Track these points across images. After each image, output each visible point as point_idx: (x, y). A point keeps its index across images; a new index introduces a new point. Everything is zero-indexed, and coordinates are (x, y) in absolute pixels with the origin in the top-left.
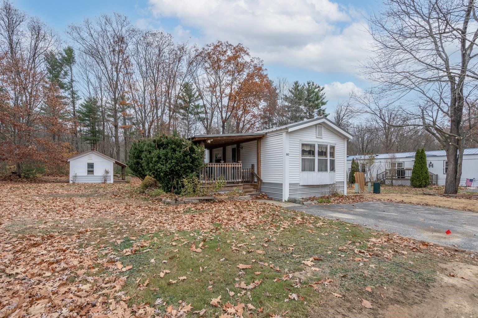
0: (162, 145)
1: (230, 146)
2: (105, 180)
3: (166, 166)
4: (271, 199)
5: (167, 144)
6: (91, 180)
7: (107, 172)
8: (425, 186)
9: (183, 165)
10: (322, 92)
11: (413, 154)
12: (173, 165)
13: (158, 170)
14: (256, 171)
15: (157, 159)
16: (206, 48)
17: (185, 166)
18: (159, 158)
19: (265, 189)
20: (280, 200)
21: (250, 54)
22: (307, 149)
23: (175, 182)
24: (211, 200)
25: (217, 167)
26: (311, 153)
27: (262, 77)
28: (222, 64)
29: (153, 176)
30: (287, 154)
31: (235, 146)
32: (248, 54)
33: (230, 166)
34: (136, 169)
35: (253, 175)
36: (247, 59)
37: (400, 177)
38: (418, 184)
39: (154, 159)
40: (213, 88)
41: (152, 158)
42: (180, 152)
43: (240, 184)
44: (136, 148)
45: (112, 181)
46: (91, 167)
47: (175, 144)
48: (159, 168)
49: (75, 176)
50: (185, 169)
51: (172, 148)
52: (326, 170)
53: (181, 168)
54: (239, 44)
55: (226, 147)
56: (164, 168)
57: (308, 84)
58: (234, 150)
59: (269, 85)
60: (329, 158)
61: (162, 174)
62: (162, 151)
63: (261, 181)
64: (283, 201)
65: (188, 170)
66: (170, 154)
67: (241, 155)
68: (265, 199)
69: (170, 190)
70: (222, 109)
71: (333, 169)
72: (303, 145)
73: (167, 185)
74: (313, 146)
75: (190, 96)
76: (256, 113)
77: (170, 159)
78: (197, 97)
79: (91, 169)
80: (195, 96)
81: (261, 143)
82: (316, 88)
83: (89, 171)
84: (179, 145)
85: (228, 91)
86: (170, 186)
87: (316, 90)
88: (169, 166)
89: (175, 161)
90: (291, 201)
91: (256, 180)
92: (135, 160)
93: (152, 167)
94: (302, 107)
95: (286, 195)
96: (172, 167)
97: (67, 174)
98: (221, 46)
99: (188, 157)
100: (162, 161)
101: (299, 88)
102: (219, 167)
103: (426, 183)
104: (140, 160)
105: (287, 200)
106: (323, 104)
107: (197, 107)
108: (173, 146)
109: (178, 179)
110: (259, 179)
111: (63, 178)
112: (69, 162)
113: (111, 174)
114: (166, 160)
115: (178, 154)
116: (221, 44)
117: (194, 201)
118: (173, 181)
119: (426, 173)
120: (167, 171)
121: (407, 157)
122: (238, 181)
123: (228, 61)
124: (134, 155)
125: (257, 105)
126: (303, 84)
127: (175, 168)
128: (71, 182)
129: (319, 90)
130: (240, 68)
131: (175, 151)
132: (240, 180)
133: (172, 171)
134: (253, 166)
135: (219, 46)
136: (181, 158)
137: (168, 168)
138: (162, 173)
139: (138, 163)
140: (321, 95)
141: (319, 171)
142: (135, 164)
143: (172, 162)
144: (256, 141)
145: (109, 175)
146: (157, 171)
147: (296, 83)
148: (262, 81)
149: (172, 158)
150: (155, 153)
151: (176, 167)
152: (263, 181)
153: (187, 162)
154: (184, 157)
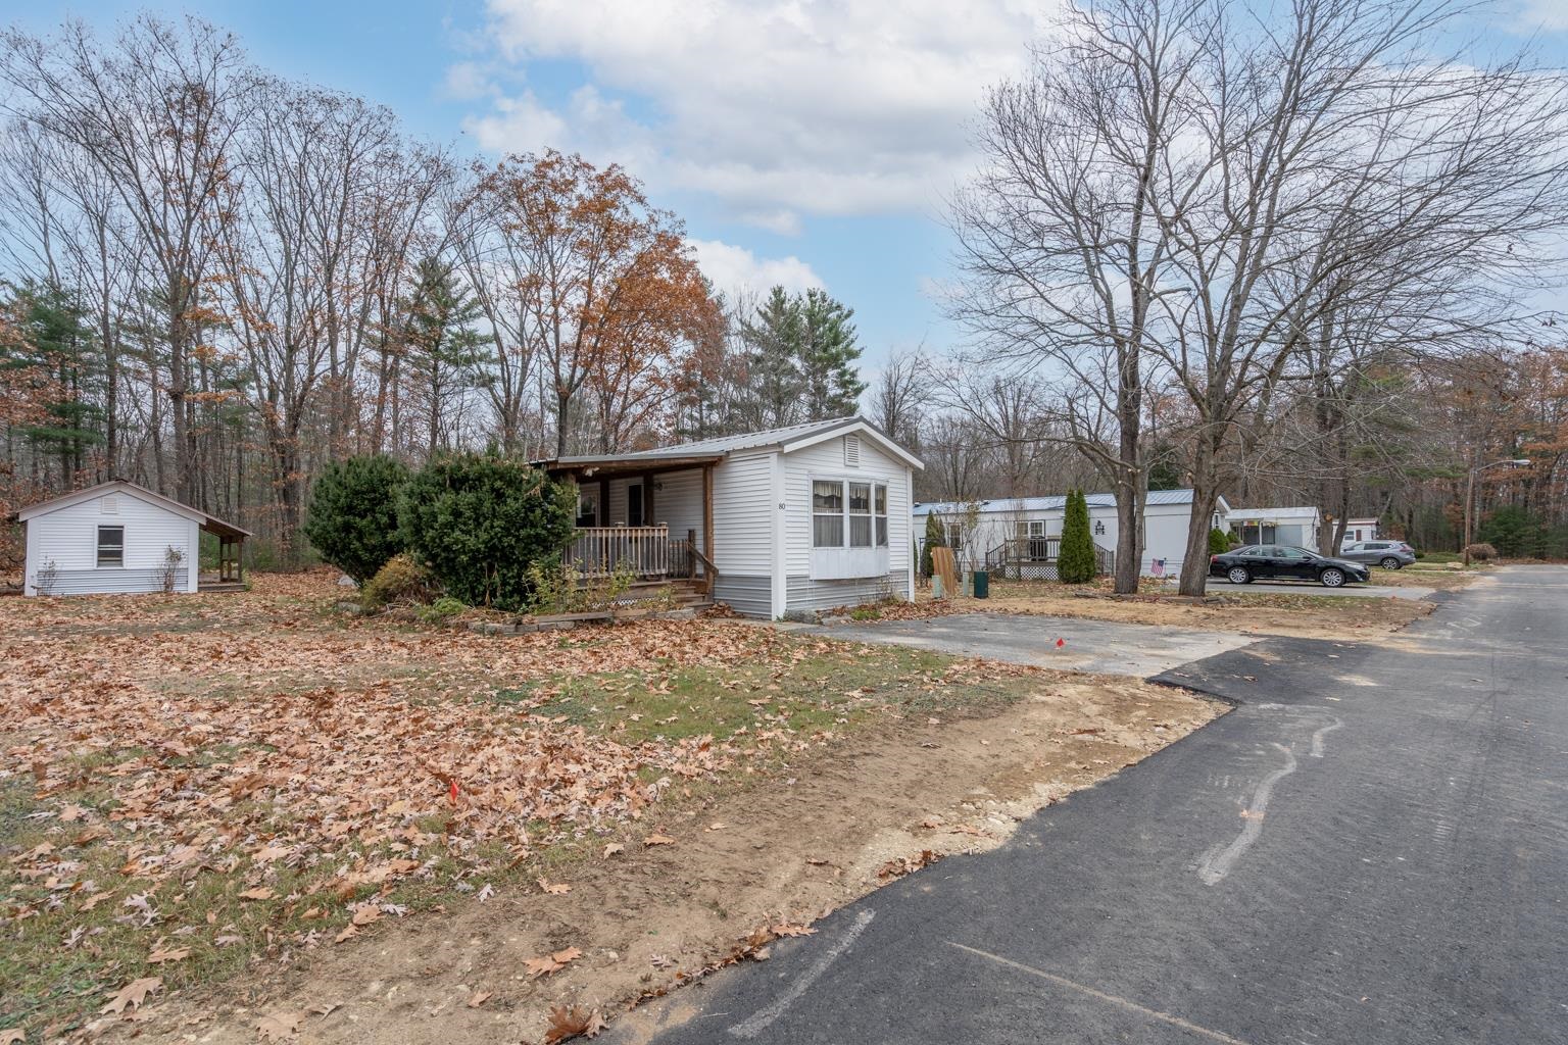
0: (465, 479)
1: (623, 480)
2: (168, 585)
3: (476, 536)
4: (742, 616)
5: (479, 479)
6: (109, 583)
7: (174, 557)
8: (1087, 580)
9: (523, 533)
10: (847, 322)
11: (1062, 501)
12: (496, 534)
13: (455, 547)
14: (700, 547)
15: (451, 518)
16: (509, 165)
17: (529, 536)
18: (457, 514)
19: (723, 594)
20: (766, 618)
21: (647, 200)
22: (826, 492)
23: (496, 578)
24: (603, 620)
25: (607, 539)
26: (834, 501)
27: (681, 268)
28: (562, 221)
29: (429, 564)
30: (781, 506)
31: (639, 481)
32: (640, 200)
33: (645, 534)
34: (339, 546)
35: (691, 556)
36: (638, 213)
37: (1037, 557)
38: (1073, 574)
39: (441, 518)
40: (529, 286)
41: (434, 516)
42: (516, 499)
43: (663, 582)
44: (340, 484)
45: (193, 587)
46: (111, 540)
47: (501, 479)
48: (456, 543)
49: (50, 574)
50: (527, 544)
51: (493, 490)
52: (868, 544)
53: (518, 540)
54: (614, 165)
55: (611, 482)
56: (471, 542)
57: (811, 295)
58: (634, 492)
59: (699, 290)
60: (873, 514)
61: (464, 558)
62: (467, 497)
63: (715, 571)
64: (774, 618)
65: (534, 546)
66: (487, 504)
67: (656, 505)
68: (727, 616)
69: (480, 599)
70: (558, 355)
71: (882, 541)
72: (816, 483)
73: (473, 589)
74: (838, 486)
75: (447, 304)
76: (663, 373)
77: (486, 519)
78: (469, 307)
79: (110, 547)
80: (461, 305)
81: (715, 476)
82: (830, 310)
83: (101, 554)
84: (512, 480)
85: (576, 298)
86: (482, 589)
87: (833, 316)
88: (484, 536)
89: (502, 523)
90: (790, 617)
91: (700, 570)
92: (339, 519)
93: (433, 539)
94: (795, 361)
95: (779, 606)
96: (492, 538)
97: (17, 563)
98: (557, 166)
99: (538, 511)
100: (465, 524)
101: (787, 306)
102: (613, 539)
103: (1089, 571)
104: (358, 519)
105: (781, 617)
106: (852, 355)
108: (498, 484)
109: (505, 571)
110: (709, 567)
112: (25, 522)
113: (191, 563)
114: (476, 520)
115: (512, 506)
116: (559, 161)
117: (561, 625)
118: (490, 577)
119: (1088, 547)
120: (478, 550)
121: (1050, 509)
122: (658, 572)
123: (580, 215)
124: (335, 502)
125: (664, 349)
126: (796, 297)
127: (500, 541)
128: (29, 592)
129: (839, 317)
130: (614, 236)
131: (499, 496)
132: (664, 571)
133: (493, 548)
134: (691, 533)
135: (550, 165)
136: (518, 514)
137: (484, 542)
138: (465, 553)
139: (347, 528)
140: (845, 330)
141: (852, 545)
142: (336, 530)
143: (492, 527)
144: (701, 471)
145: (181, 565)
146: (447, 549)
147: (778, 292)
148: (680, 278)
149: (494, 516)
150: (444, 503)
151: (505, 540)
152: (721, 572)
153: (533, 525)
154: (526, 513)
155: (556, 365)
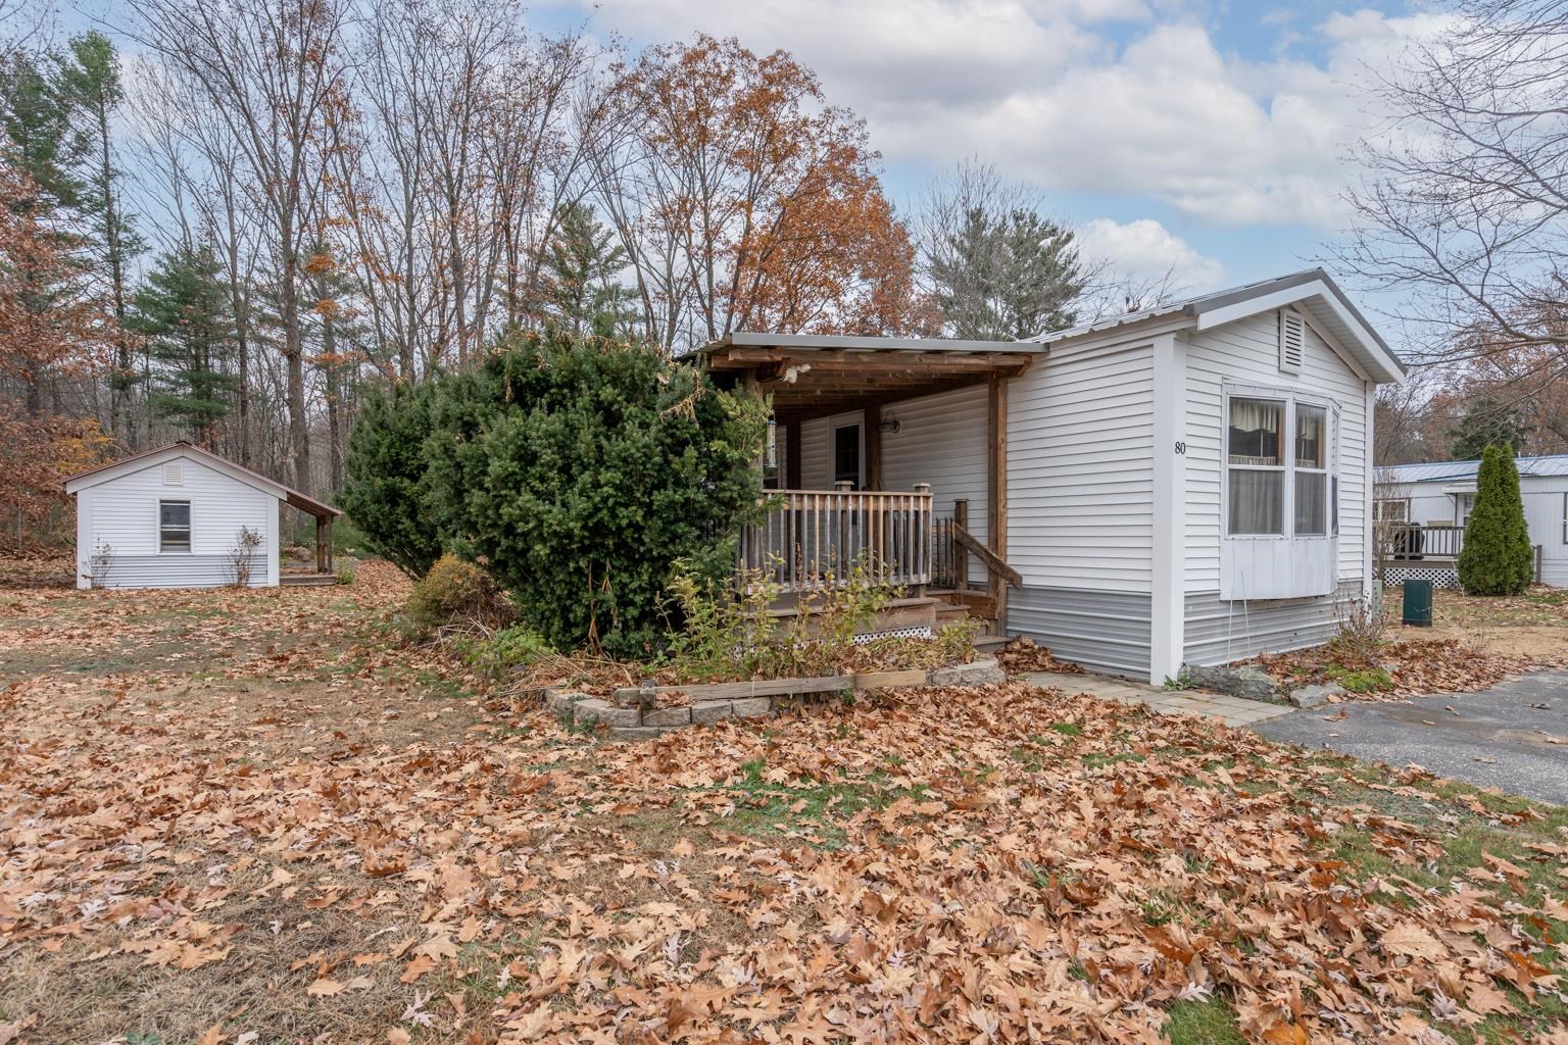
0: (542, 385)
1: (825, 421)
2: (243, 575)
3: (564, 504)
4: (1074, 670)
5: (571, 384)
6: (178, 574)
7: (250, 540)
8: (1516, 592)
9: (659, 497)
10: (1066, 248)
12: (605, 500)
13: (521, 527)
14: (977, 529)
15: (514, 466)
16: (653, 60)
17: (672, 505)
18: (527, 458)
19: (1025, 620)
20: (1140, 680)
21: (821, 89)
22: (1249, 424)
23: (609, 594)
24: (831, 694)
25: (822, 512)
27: (860, 187)
28: (715, 124)
29: (483, 559)
30: (1180, 448)
31: (855, 418)
32: (813, 90)
33: (893, 505)
34: (384, 525)
35: (958, 547)
36: (808, 108)
37: (1407, 554)
38: (1491, 580)
39: (495, 467)
40: (676, 218)
41: (484, 460)
42: (644, 426)
43: (922, 599)
44: (382, 425)
45: (273, 579)
46: (175, 521)
47: (615, 382)
48: (524, 519)
49: (104, 560)
50: (668, 523)
51: (598, 405)
53: (650, 513)
54: (779, 52)
55: (804, 425)
56: (554, 515)
57: (1017, 219)
59: (880, 214)
61: (540, 550)
62: (543, 423)
63: (1015, 580)
64: (1157, 680)
65: (681, 528)
66: (586, 435)
67: (886, 458)
68: (1044, 669)
69: (577, 632)
70: (711, 299)
73: (566, 610)
75: (585, 254)
76: (835, 320)
77: (585, 468)
78: (611, 258)
79: (175, 528)
80: (606, 253)
81: (1011, 397)
82: (1044, 236)
83: (165, 536)
84: (635, 381)
85: (733, 231)
86: (580, 611)
87: (1046, 243)
88: (580, 505)
89: (616, 477)
90: (1192, 682)
91: (977, 573)
92: (379, 482)
93: (483, 508)
94: (996, 305)
95: (1169, 656)
96: (597, 509)
97: (66, 546)
98: (710, 55)
99: (690, 452)
100: (542, 479)
101: (988, 233)
102: (834, 513)
103: (1521, 576)
104: (407, 482)
105: (1174, 678)
106: (1070, 292)
107: (612, 293)
108: (608, 393)
109: (625, 578)
110: (998, 570)
111: (57, 568)
112: (75, 494)
113: (270, 546)
114: (565, 470)
115: (636, 439)
116: (714, 47)
117: (744, 709)
118: (595, 589)
120: (569, 535)
121: (1420, 482)
122: (913, 580)
123: (739, 114)
124: (373, 454)
125: (836, 293)
126: (999, 220)
127: (614, 516)
128: (83, 584)
129: (1056, 242)
130: (778, 147)
131: (612, 419)
132: (924, 579)
133: (599, 530)
134: (961, 506)
135: (700, 55)
136: (649, 458)
137: (578, 518)
138: (543, 540)
139: (393, 496)
140: (1061, 262)
142: (378, 501)
143: (597, 485)
144: (983, 390)
145: (259, 551)
146: (509, 531)
147: (976, 216)
148: (857, 201)
149: (600, 462)
150: (501, 434)
151: (622, 512)
152: (1026, 581)
153: (679, 483)
154: (664, 454)
155: (708, 313)
